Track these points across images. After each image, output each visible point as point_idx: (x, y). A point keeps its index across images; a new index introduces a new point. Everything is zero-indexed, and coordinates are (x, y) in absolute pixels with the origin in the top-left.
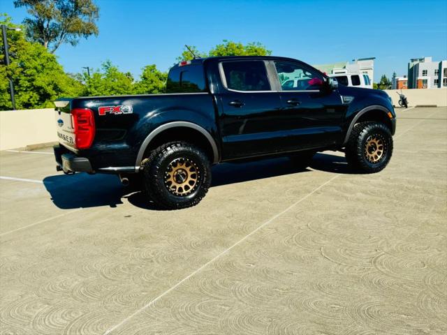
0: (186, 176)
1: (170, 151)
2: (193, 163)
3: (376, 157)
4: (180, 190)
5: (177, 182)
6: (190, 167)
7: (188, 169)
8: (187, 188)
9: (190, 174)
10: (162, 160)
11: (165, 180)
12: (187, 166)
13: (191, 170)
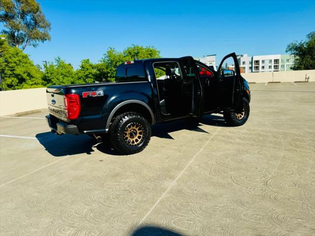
0: (136, 134)
1: (127, 118)
2: (140, 126)
3: (241, 116)
4: (133, 142)
5: (130, 137)
6: (138, 128)
7: (137, 129)
8: (137, 141)
9: (138, 132)
10: (122, 124)
11: (124, 137)
12: (136, 127)
13: (139, 130)
